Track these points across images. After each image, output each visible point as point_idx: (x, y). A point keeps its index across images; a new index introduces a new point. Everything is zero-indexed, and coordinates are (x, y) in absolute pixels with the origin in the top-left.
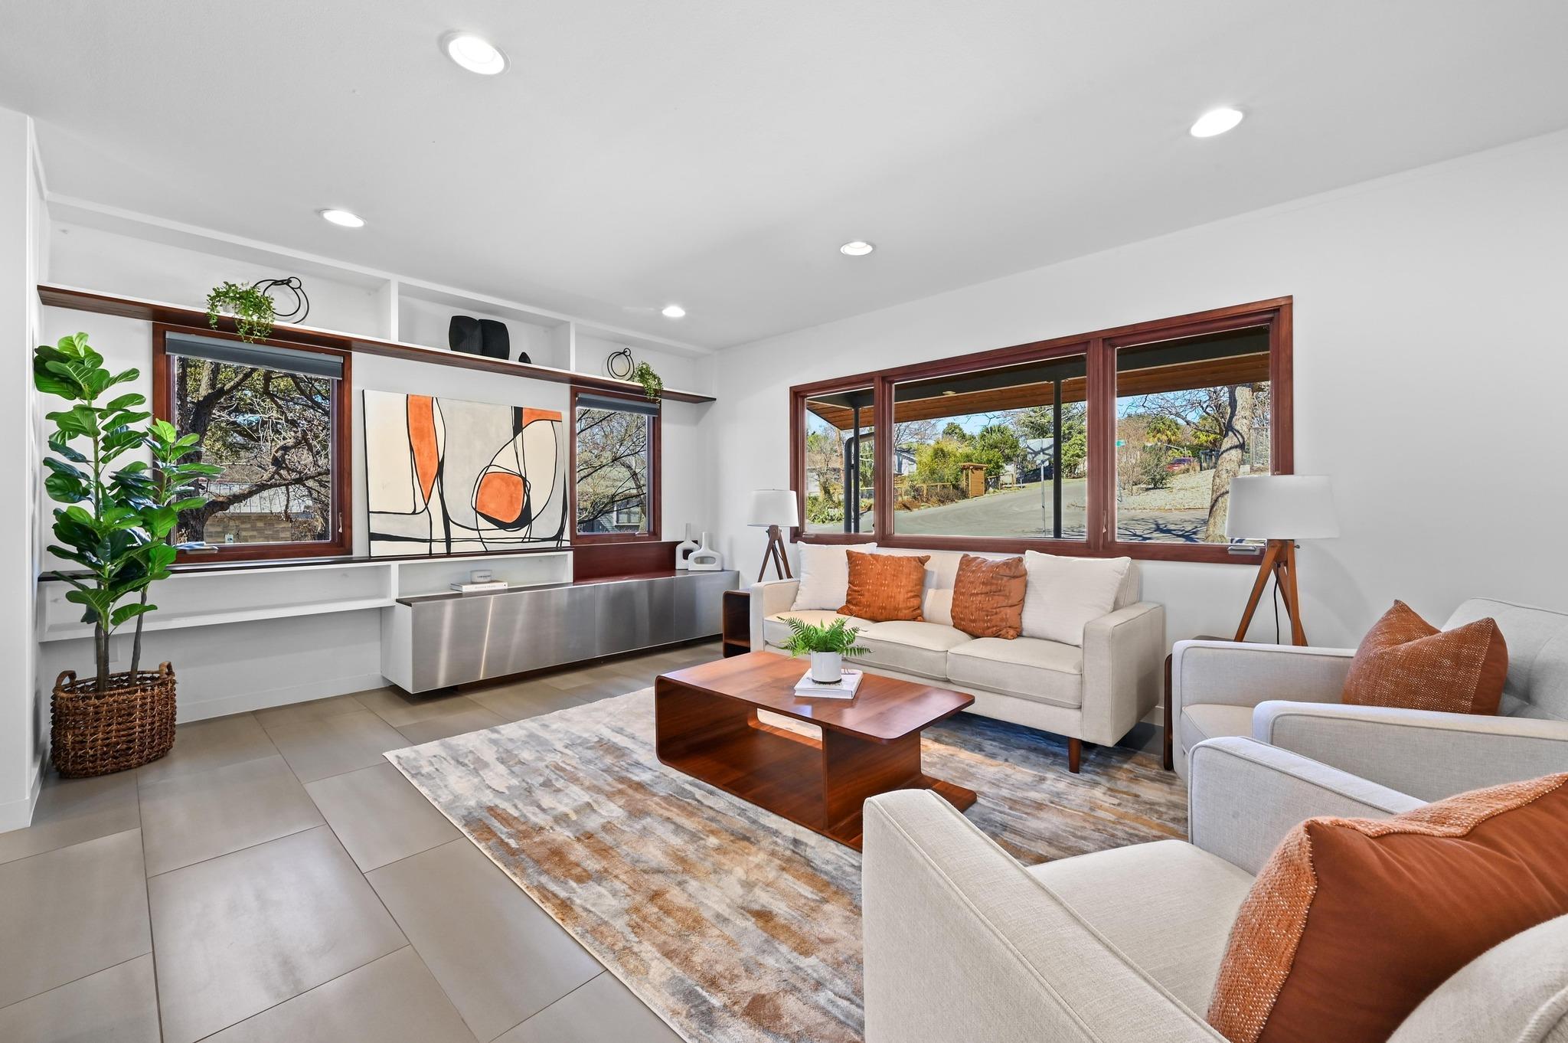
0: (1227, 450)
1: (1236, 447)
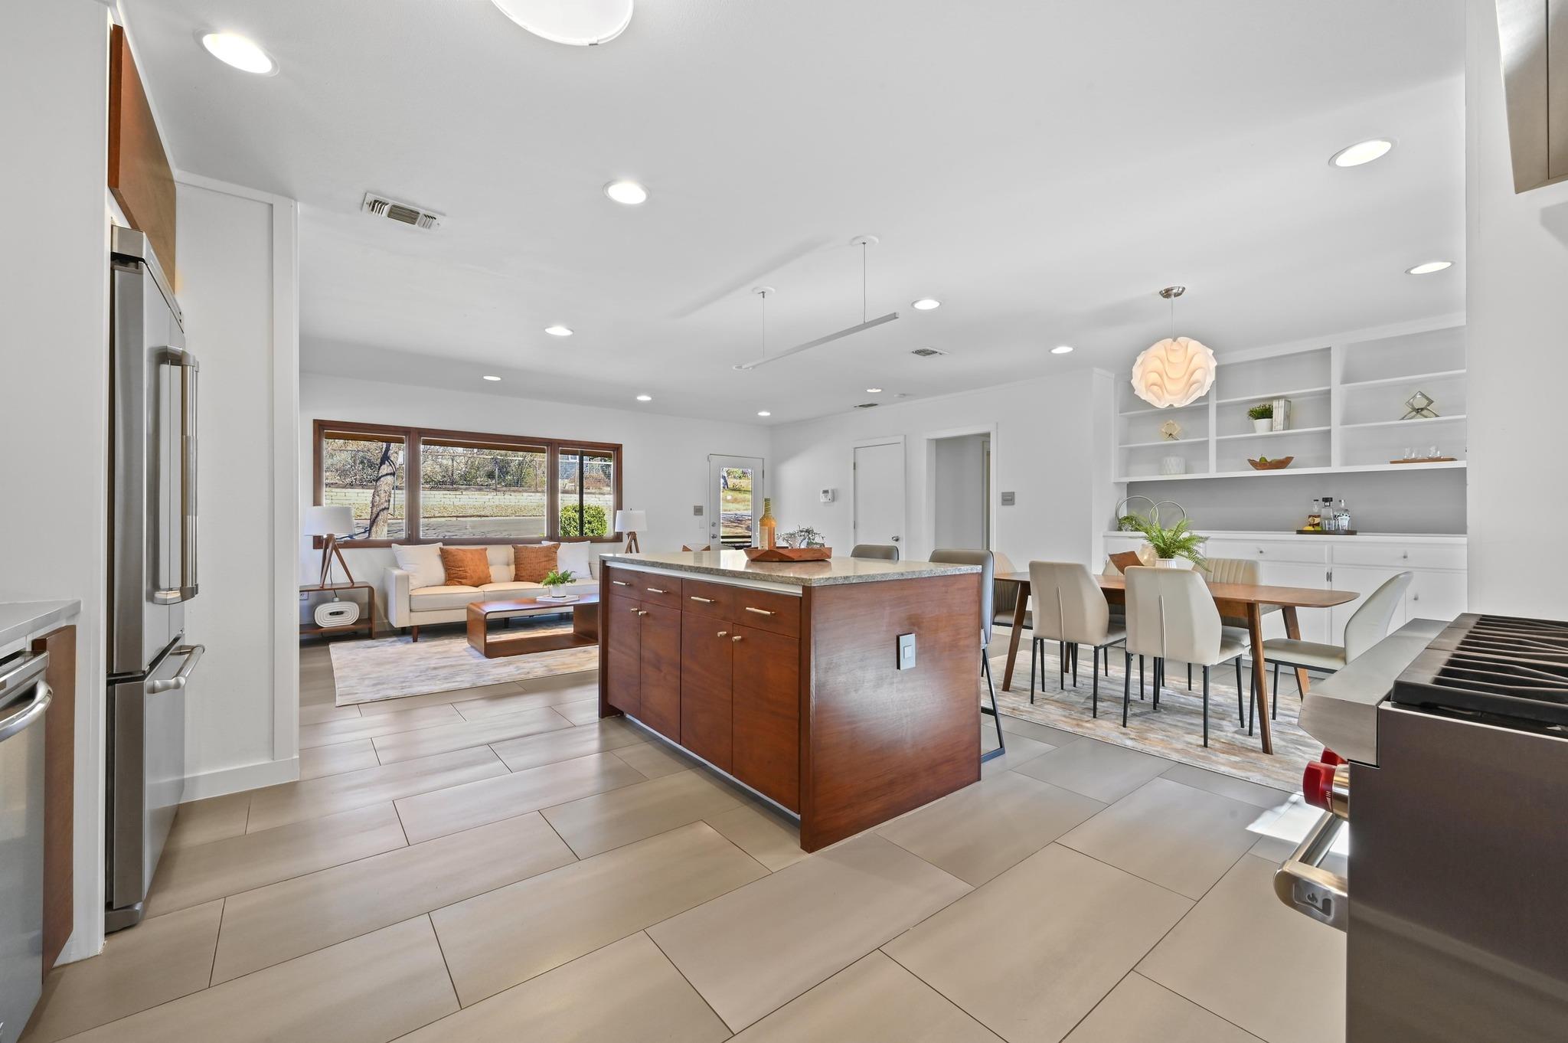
0: (384, 476)
1: (391, 474)
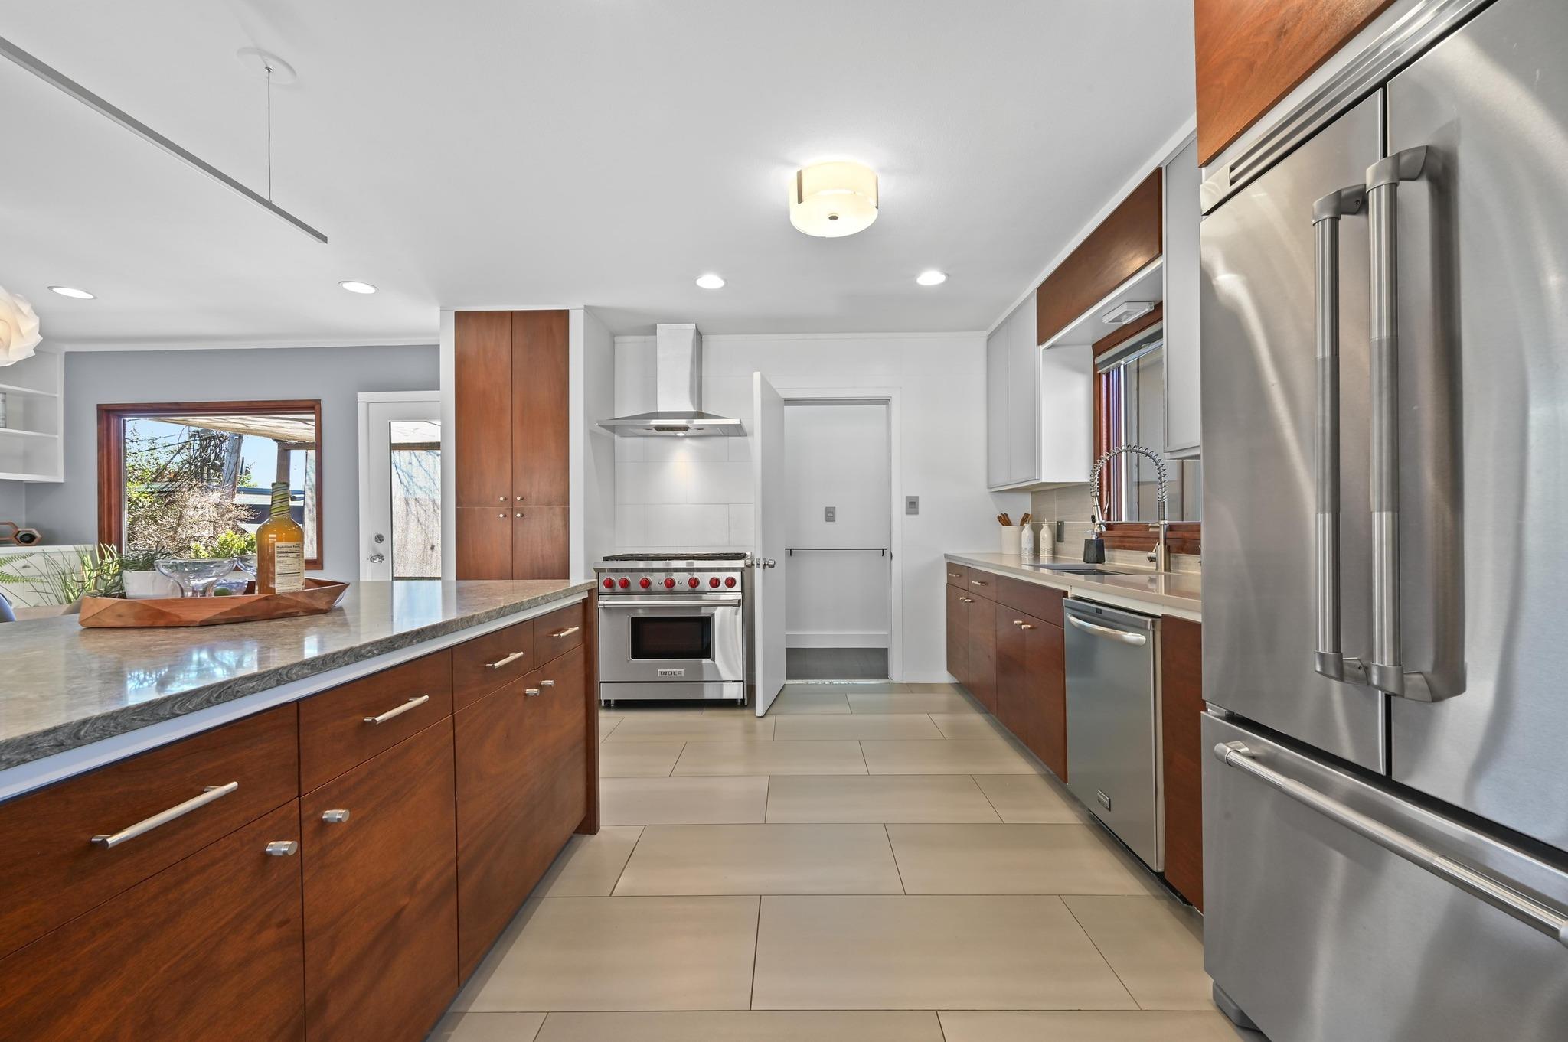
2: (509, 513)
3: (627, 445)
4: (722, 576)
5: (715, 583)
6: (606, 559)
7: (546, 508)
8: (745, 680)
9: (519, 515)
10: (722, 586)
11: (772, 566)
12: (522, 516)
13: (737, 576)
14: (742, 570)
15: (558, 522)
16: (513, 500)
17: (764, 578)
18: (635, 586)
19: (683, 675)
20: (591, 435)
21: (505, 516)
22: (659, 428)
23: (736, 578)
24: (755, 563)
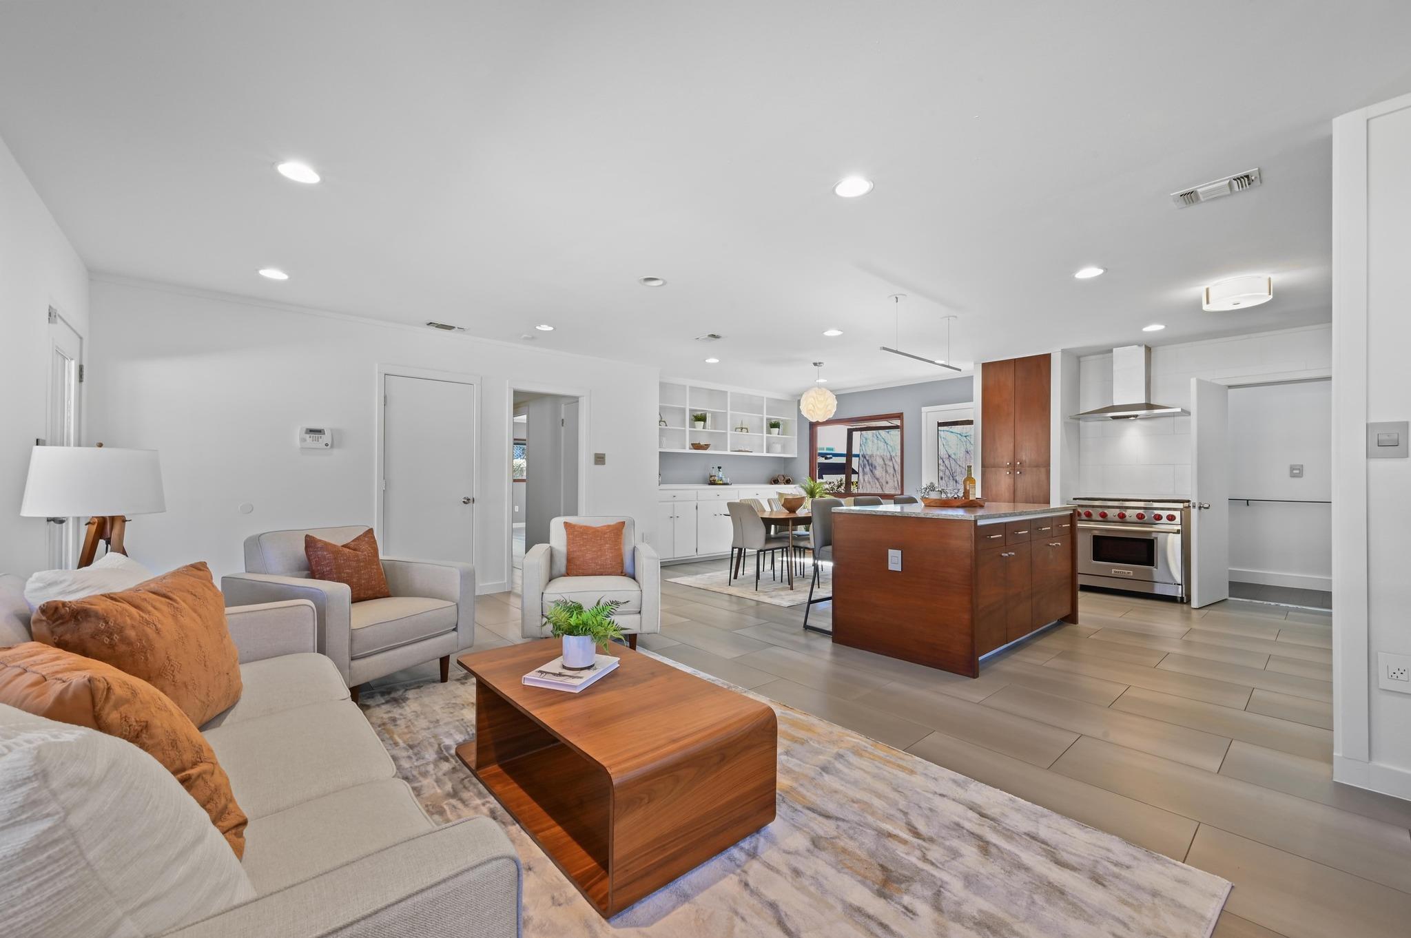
2: (1012, 472)
3: (1091, 427)
4: (1164, 514)
5: (1159, 517)
6: (1074, 499)
7: (1035, 469)
8: (1183, 583)
9: (1018, 473)
10: (1164, 520)
11: (1207, 508)
12: (1020, 473)
13: (1177, 514)
14: (1181, 510)
15: (1043, 477)
16: (1015, 465)
17: (1199, 517)
18: (1096, 516)
19: (1132, 574)
20: (1066, 425)
21: (1010, 473)
22: (1114, 418)
23: (1176, 516)
24: (1191, 505)
